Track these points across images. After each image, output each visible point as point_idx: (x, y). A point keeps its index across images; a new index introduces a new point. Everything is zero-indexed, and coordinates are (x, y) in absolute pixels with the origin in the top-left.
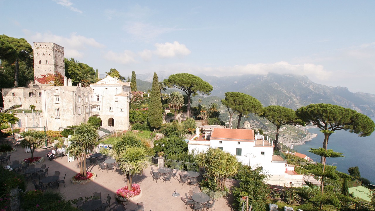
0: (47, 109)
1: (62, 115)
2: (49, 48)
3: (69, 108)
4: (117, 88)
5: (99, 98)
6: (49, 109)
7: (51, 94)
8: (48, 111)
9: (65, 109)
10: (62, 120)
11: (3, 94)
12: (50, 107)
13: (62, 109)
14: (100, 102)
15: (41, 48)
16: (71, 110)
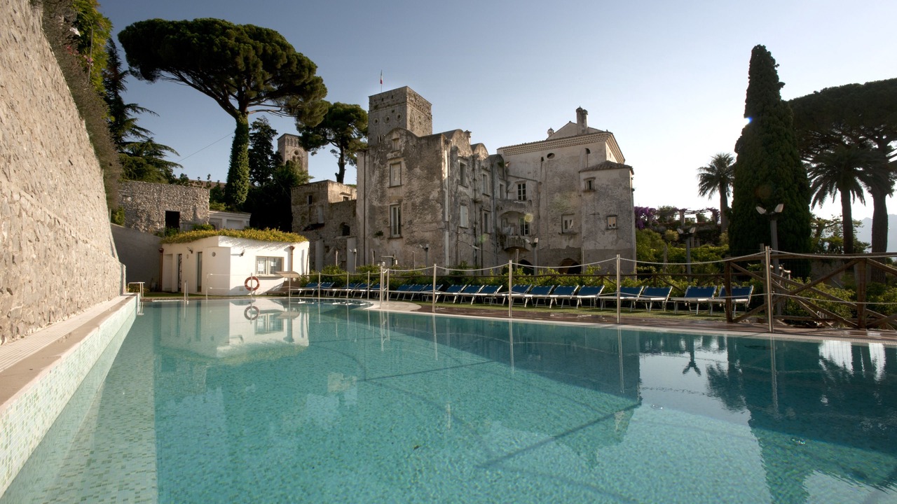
0: (367, 211)
1: (407, 226)
2: (399, 101)
3: (431, 197)
4: (589, 146)
5: (524, 192)
6: (372, 208)
7: (381, 158)
8: (370, 218)
9: (418, 201)
10: (408, 244)
11: (292, 201)
12: (376, 203)
13: (410, 203)
14: (531, 204)
15: (383, 105)
16: (434, 202)
